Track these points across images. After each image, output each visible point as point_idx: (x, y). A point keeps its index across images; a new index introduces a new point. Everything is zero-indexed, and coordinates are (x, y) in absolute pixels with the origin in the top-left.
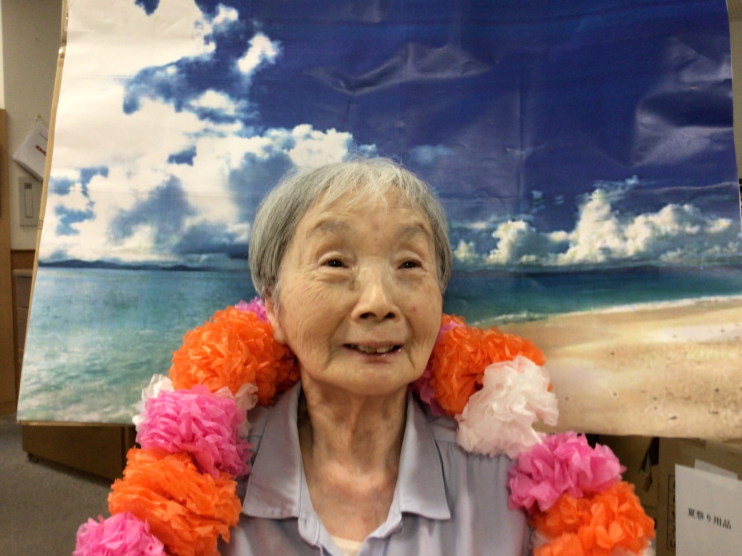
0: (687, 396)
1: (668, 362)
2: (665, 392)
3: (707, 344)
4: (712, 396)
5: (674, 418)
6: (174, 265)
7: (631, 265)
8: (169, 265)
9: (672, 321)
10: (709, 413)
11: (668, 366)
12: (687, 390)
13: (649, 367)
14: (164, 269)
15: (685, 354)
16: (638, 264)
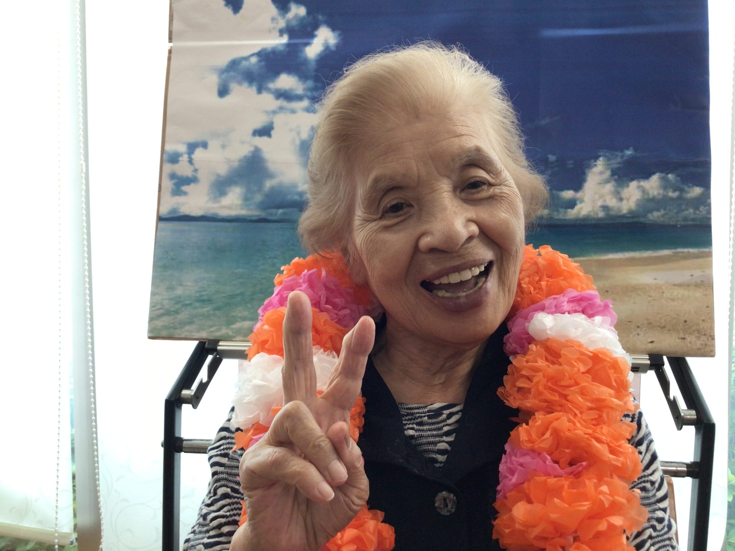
0: (662, 325)
1: (650, 299)
2: (646, 322)
3: (680, 285)
4: (681, 325)
5: (652, 342)
6: (258, 218)
7: (625, 221)
8: (254, 218)
9: (654, 267)
10: (679, 338)
11: (649, 302)
12: (663, 321)
13: (635, 303)
14: (251, 221)
15: (663, 293)
16: (630, 220)
